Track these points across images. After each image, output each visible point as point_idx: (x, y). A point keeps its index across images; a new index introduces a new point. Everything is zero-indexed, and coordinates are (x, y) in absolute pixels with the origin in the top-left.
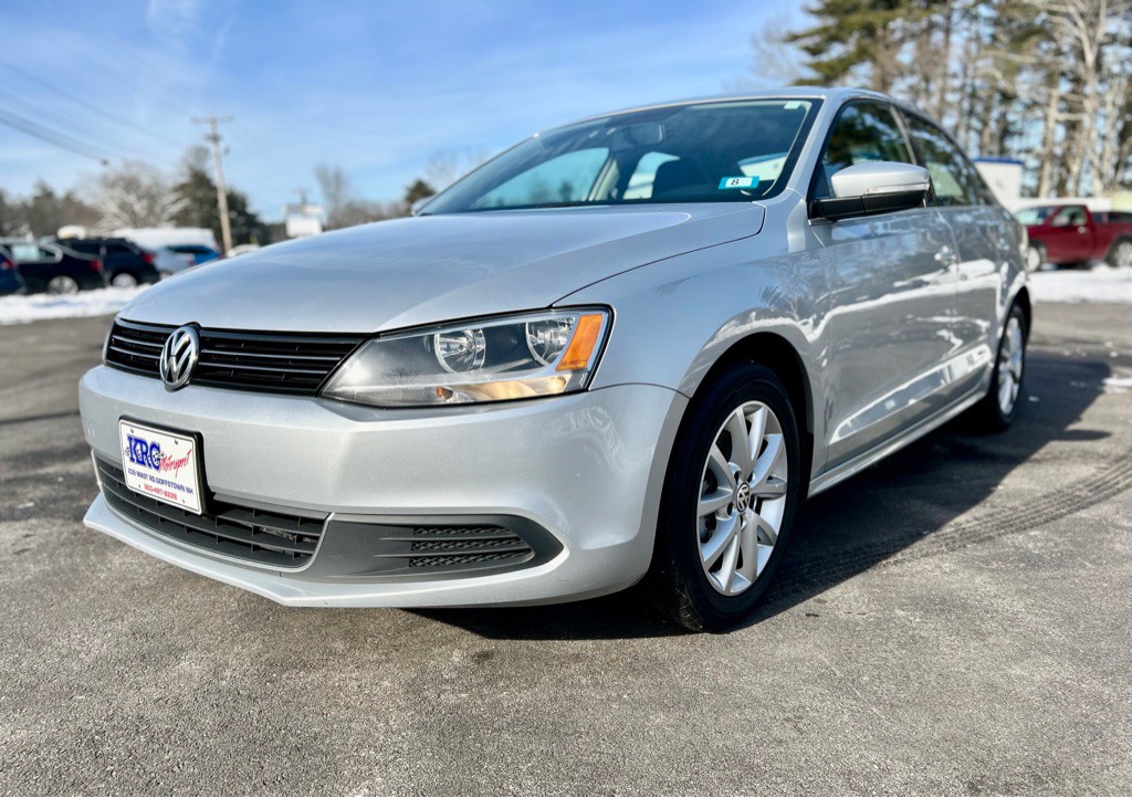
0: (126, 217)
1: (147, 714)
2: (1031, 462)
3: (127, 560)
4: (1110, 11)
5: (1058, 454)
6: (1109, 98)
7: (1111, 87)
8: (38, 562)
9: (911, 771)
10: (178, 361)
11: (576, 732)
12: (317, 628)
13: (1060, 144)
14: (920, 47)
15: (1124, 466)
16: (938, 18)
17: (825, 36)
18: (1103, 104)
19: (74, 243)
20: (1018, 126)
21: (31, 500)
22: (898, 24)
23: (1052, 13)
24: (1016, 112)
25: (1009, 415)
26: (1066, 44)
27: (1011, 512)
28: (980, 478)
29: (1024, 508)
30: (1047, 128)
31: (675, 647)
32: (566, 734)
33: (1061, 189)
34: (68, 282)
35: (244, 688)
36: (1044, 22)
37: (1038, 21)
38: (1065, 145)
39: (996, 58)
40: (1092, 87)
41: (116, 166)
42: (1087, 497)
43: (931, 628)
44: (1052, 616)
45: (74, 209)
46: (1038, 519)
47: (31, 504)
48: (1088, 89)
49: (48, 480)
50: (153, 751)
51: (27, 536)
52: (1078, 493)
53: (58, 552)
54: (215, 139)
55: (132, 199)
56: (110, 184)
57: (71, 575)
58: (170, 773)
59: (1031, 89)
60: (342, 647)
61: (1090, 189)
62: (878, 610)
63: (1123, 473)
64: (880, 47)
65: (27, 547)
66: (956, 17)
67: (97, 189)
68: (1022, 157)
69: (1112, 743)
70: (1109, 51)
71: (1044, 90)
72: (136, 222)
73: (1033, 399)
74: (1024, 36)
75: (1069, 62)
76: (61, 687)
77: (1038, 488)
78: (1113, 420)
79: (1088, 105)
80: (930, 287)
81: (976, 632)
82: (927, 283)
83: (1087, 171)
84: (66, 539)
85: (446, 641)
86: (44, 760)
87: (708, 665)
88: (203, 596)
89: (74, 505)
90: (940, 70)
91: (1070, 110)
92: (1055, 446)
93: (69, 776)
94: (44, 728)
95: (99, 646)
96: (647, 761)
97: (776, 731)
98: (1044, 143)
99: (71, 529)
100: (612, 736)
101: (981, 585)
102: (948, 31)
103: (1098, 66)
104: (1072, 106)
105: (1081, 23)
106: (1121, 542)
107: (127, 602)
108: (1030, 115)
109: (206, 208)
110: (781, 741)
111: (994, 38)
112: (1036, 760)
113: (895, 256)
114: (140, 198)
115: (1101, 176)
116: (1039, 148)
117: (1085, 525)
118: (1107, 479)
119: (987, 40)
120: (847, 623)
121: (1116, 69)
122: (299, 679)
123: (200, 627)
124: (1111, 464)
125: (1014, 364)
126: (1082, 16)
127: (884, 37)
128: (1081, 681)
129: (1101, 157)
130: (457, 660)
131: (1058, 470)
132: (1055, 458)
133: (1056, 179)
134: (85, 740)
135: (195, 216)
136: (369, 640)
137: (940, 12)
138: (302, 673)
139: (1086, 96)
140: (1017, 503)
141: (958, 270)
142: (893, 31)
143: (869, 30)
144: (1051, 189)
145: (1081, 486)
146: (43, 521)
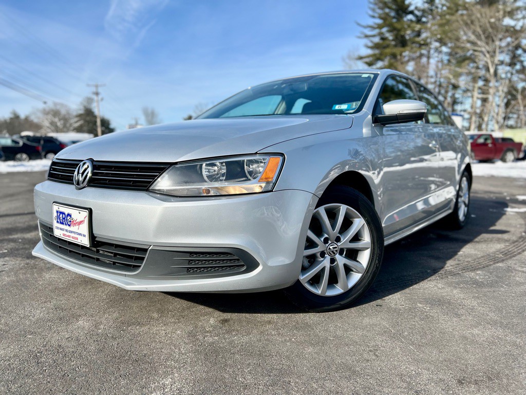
0: (53, 128)
1: (63, 344)
2: (474, 242)
3: (52, 276)
4: (501, 50)
5: (486, 239)
6: (500, 88)
7: (501, 84)
8: (9, 276)
9: (430, 374)
10: (82, 175)
11: (270, 355)
12: (145, 307)
13: (479, 108)
14: (416, 64)
15: (517, 245)
16: (424, 52)
17: (374, 58)
18: (498, 91)
19: (28, 138)
20: (460, 100)
21: (6, 249)
22: (406, 53)
23: (475, 51)
24: (459, 94)
25: (463, 222)
26: (481, 64)
27: (467, 263)
28: (451, 248)
29: (473, 261)
30: (473, 101)
31: (315, 318)
32: (266, 356)
33: (479, 127)
34: (24, 156)
35: (110, 333)
36: (471, 54)
37: (469, 54)
38: (482, 108)
39: (450, 70)
40: (492, 83)
41: (50, 105)
42: (501, 257)
43: (435, 312)
44: (490, 308)
45: (28, 123)
46: (480, 266)
47: (6, 251)
48: (491, 84)
49: (14, 241)
50: (66, 361)
51: (4, 265)
52: (497, 256)
53: (19, 272)
54: (97, 94)
55: (56, 120)
56: (46, 113)
57: (25, 282)
58: (74, 371)
59: (466, 84)
60: (157, 316)
61: (493, 128)
62: (409, 304)
63: (517, 248)
64: (399, 63)
65: (4, 269)
66: (432, 52)
67: (40, 115)
68: (462, 113)
69: (523, 363)
70: (500, 68)
71: (471, 84)
72: (57, 130)
73: (473, 216)
74: (462, 60)
75: (482, 72)
76: (21, 332)
77: (479, 253)
78: (510, 225)
79: (491, 91)
80: (427, 162)
81: (456, 314)
82: (426, 160)
83: (491, 120)
84: (23, 266)
85: (206, 314)
86: (12, 364)
87: (332, 327)
88: (89, 293)
89: (27, 252)
90: (425, 74)
91: (483, 93)
92: (484, 236)
93: (25, 371)
94: (12, 350)
95: (39, 314)
96: (305, 368)
97: (365, 356)
98: (472, 107)
99: (25, 262)
100: (288, 357)
101: (456, 294)
102: (429, 58)
103: (496, 74)
104: (484, 91)
105: (488, 55)
106: (518, 277)
107: (52, 294)
108: (465, 95)
109: (91, 125)
110: (368, 360)
111: (449, 61)
112: (488, 370)
113: (412, 145)
114: (60, 120)
115: (498, 122)
116: (469, 110)
117: (502, 269)
118: (510, 250)
119: (446, 62)
120: (395, 309)
121: (503, 76)
122: (136, 329)
123: (88, 306)
124: (511, 244)
125: (465, 198)
126: (488, 52)
127: (401, 59)
128: (506, 336)
129: (498, 114)
130: (212, 322)
131: (487, 246)
132: (485, 241)
133: (477, 123)
134: (33, 356)
135: (85, 128)
136: (170, 313)
137: (425, 49)
138: (137, 327)
139: (490, 87)
140: (470, 259)
141: (440, 155)
142: (405, 57)
143: (394, 56)
144: (475, 128)
145: (498, 253)
146: (12, 258)
